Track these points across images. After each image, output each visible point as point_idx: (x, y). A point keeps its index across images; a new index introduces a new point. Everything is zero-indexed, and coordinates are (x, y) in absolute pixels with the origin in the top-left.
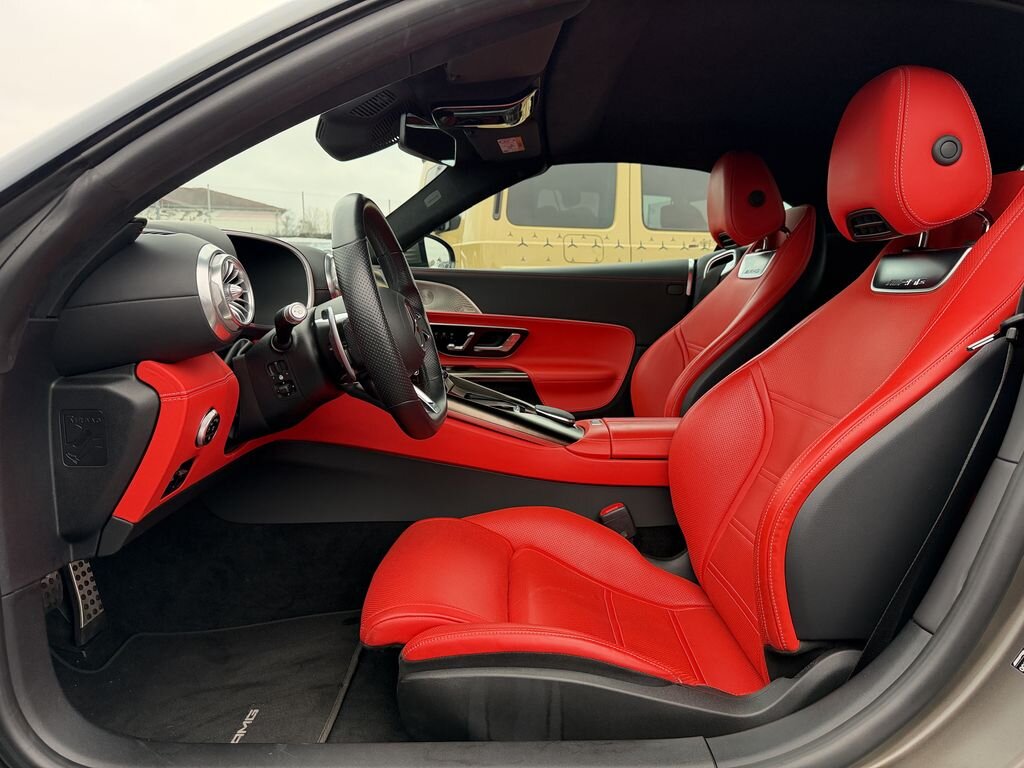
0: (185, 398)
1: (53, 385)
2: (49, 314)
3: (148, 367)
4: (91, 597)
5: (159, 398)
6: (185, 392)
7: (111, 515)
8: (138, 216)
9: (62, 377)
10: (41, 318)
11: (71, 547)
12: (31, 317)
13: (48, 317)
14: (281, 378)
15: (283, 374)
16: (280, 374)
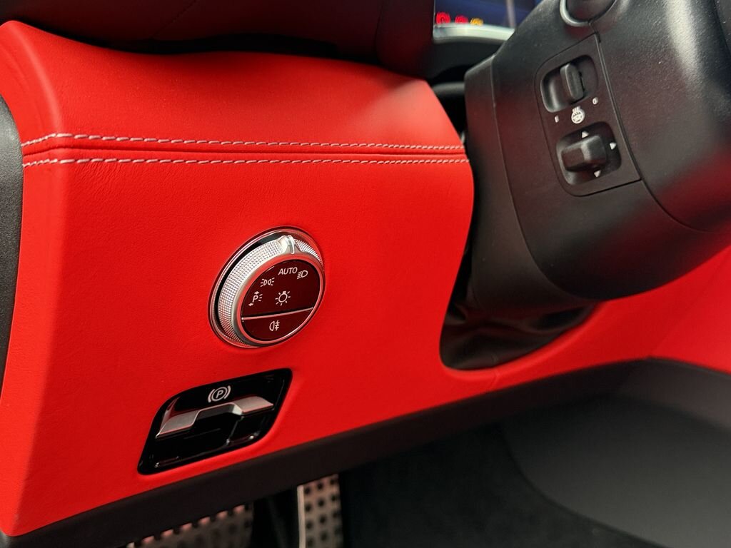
15: (587, 108)
16: (573, 103)
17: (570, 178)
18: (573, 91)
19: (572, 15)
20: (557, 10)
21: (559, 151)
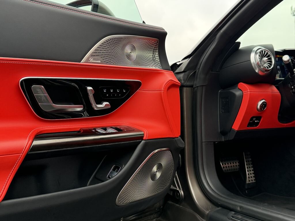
0: (249, 93)
1: (219, 91)
2: (217, 71)
3: (241, 85)
4: (251, 175)
5: (243, 93)
6: (249, 91)
7: (231, 128)
8: (237, 41)
9: (222, 90)
10: (215, 72)
11: (223, 137)
12: (212, 71)
13: (216, 72)
14: (293, 87)
15: (293, 86)
16: (292, 86)
17: (292, 94)
18: (292, 85)
19: (291, 77)
20: (289, 77)
21: (291, 91)
